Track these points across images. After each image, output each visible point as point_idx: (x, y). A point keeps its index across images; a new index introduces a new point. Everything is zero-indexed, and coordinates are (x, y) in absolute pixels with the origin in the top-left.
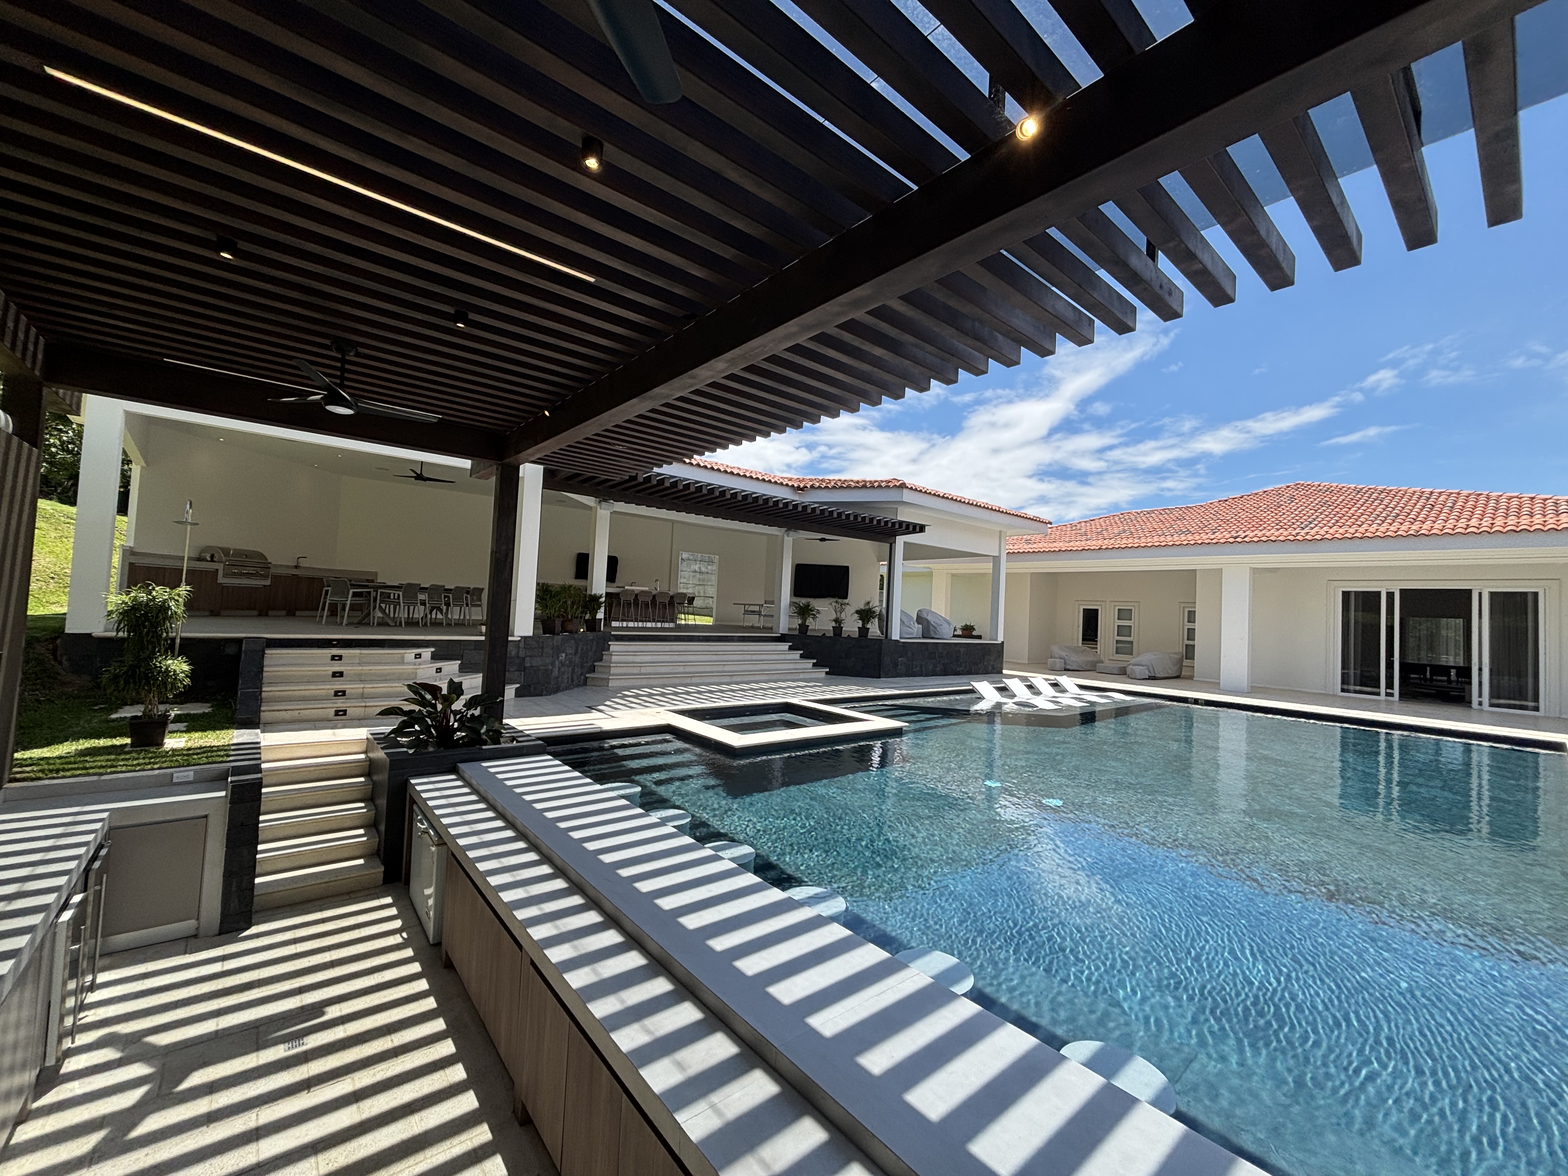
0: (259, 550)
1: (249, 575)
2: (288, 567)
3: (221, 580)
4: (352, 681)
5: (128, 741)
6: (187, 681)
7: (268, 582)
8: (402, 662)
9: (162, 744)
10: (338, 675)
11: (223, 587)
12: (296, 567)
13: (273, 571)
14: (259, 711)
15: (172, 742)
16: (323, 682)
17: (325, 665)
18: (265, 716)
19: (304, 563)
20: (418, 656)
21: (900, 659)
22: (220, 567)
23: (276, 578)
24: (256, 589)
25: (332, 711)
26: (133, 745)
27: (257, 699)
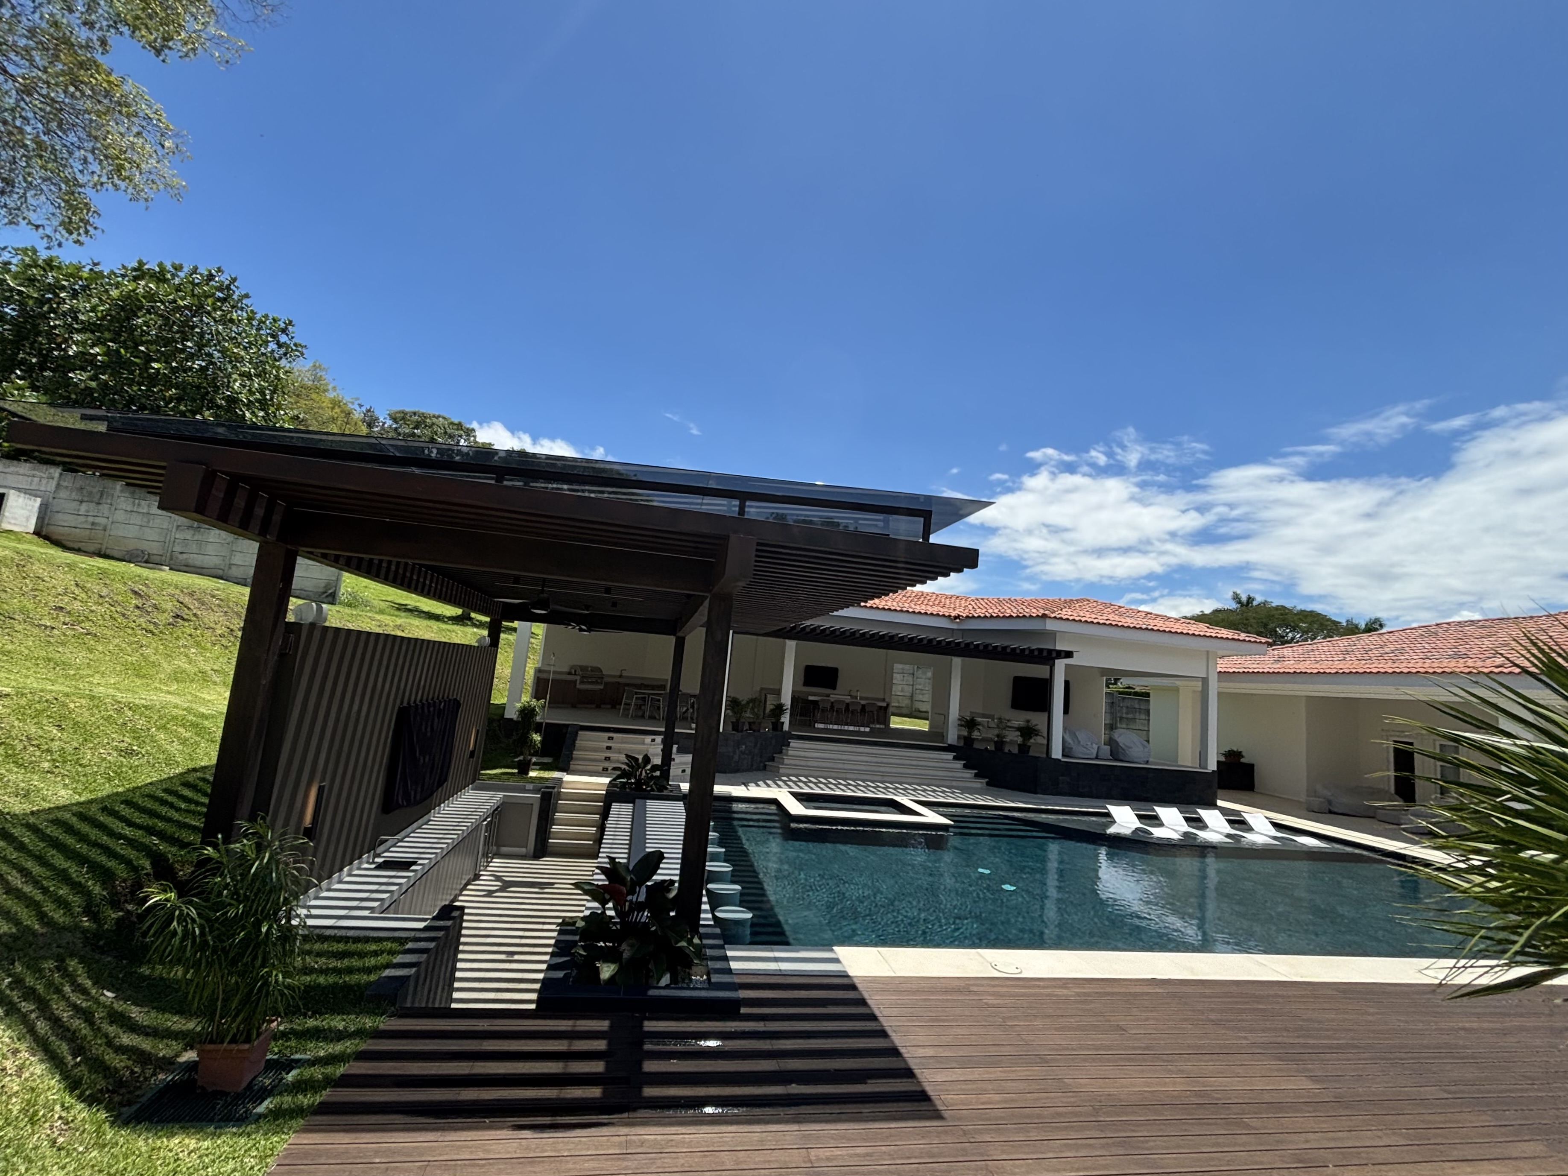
0: (599, 666)
1: (592, 683)
2: (615, 676)
3: (578, 686)
4: (615, 752)
5: (516, 771)
6: (539, 745)
7: (602, 687)
8: (643, 743)
9: (527, 774)
10: (609, 748)
11: (579, 690)
12: (621, 676)
13: (606, 680)
14: (569, 764)
15: (532, 774)
16: (601, 752)
17: (604, 742)
18: (572, 767)
19: (625, 674)
20: (653, 740)
21: (1061, 778)
22: (578, 678)
23: (606, 684)
24: (594, 691)
25: (601, 768)
26: (519, 773)
27: (570, 758)
